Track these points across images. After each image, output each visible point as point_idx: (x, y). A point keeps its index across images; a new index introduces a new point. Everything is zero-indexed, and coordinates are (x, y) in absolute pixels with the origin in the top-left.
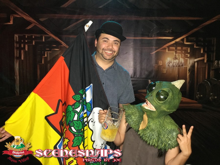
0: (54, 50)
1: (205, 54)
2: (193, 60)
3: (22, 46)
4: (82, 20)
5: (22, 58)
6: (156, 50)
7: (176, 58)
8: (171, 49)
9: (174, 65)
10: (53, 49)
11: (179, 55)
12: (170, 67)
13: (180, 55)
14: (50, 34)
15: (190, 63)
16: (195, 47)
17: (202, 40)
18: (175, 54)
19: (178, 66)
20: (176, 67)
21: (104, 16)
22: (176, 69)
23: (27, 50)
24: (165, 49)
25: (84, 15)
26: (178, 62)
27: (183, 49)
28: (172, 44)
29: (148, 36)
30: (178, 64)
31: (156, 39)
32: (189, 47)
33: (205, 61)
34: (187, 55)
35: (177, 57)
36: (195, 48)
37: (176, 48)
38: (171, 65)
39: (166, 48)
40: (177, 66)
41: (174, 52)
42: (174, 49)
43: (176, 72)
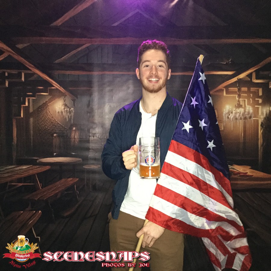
2: (268, 109)
4: (86, 45)
7: (239, 106)
8: (232, 91)
9: (237, 117)
11: (245, 100)
12: (230, 120)
13: (246, 100)
14: (33, 69)
15: (262, 113)
16: (270, 87)
18: (237, 99)
19: (244, 119)
20: (241, 121)
22: (240, 124)
24: (221, 91)
26: (244, 112)
27: (251, 90)
28: (232, 84)
30: (243, 115)
32: (260, 87)
34: (258, 100)
35: (241, 104)
37: (239, 90)
38: (231, 118)
39: (223, 89)
40: (242, 119)
41: (236, 96)
42: (236, 91)
43: (240, 127)
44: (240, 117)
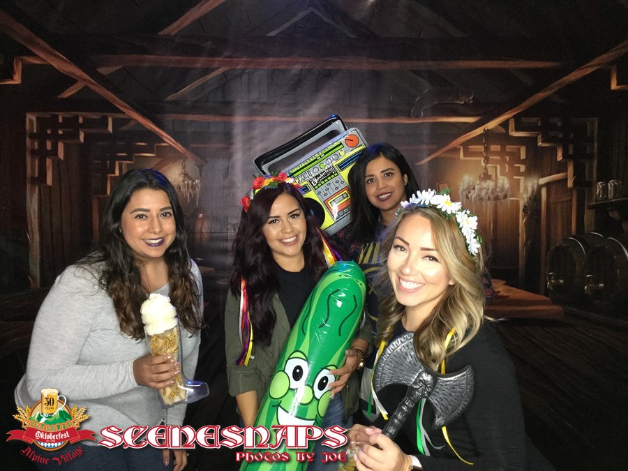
0: (140, 156)
1: (568, 163)
2: (536, 182)
3: (49, 146)
4: (220, 70)
5: (49, 181)
6: (429, 155)
7: (486, 177)
8: (474, 150)
9: (483, 197)
10: (138, 155)
11: (496, 167)
12: (471, 202)
13: (498, 167)
14: (128, 111)
15: (526, 190)
16: (540, 144)
17: (559, 124)
18: (483, 164)
19: (494, 199)
20: (489, 202)
21: (284, 59)
22: (488, 209)
23: (62, 158)
24: (456, 150)
25: (226, 57)
26: (494, 187)
27: (507, 150)
28: (474, 138)
29: (408, 115)
30: (494, 191)
31: (430, 123)
32: (522, 144)
33: (570, 184)
34: (519, 167)
35: (489, 174)
36: (541, 147)
37: (487, 149)
38: (473, 197)
39: (458, 147)
40: (492, 199)
41: (481, 160)
42: (481, 150)
43: (488, 214)
44: (487, 196)
